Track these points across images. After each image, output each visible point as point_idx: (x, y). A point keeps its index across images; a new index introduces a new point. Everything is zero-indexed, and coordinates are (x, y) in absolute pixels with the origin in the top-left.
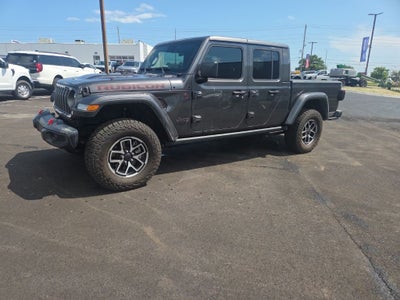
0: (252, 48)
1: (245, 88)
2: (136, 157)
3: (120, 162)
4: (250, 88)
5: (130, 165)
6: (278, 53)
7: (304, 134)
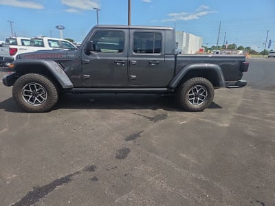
0: (132, 31)
1: (126, 58)
2: (40, 95)
3: (30, 97)
4: (130, 58)
5: (36, 99)
6: (160, 34)
7: (191, 97)
